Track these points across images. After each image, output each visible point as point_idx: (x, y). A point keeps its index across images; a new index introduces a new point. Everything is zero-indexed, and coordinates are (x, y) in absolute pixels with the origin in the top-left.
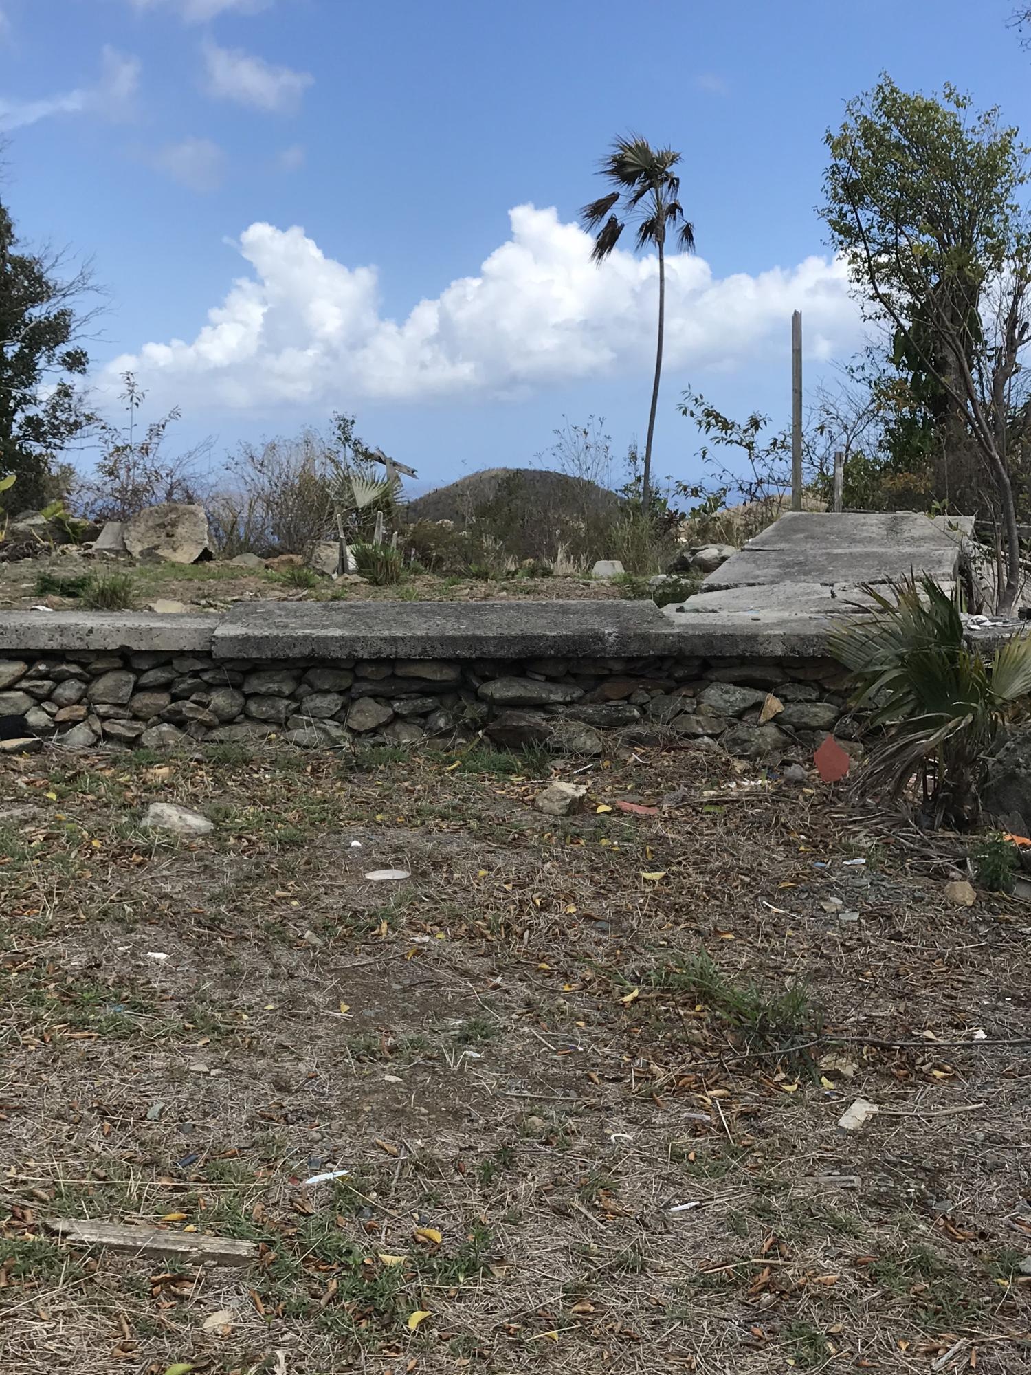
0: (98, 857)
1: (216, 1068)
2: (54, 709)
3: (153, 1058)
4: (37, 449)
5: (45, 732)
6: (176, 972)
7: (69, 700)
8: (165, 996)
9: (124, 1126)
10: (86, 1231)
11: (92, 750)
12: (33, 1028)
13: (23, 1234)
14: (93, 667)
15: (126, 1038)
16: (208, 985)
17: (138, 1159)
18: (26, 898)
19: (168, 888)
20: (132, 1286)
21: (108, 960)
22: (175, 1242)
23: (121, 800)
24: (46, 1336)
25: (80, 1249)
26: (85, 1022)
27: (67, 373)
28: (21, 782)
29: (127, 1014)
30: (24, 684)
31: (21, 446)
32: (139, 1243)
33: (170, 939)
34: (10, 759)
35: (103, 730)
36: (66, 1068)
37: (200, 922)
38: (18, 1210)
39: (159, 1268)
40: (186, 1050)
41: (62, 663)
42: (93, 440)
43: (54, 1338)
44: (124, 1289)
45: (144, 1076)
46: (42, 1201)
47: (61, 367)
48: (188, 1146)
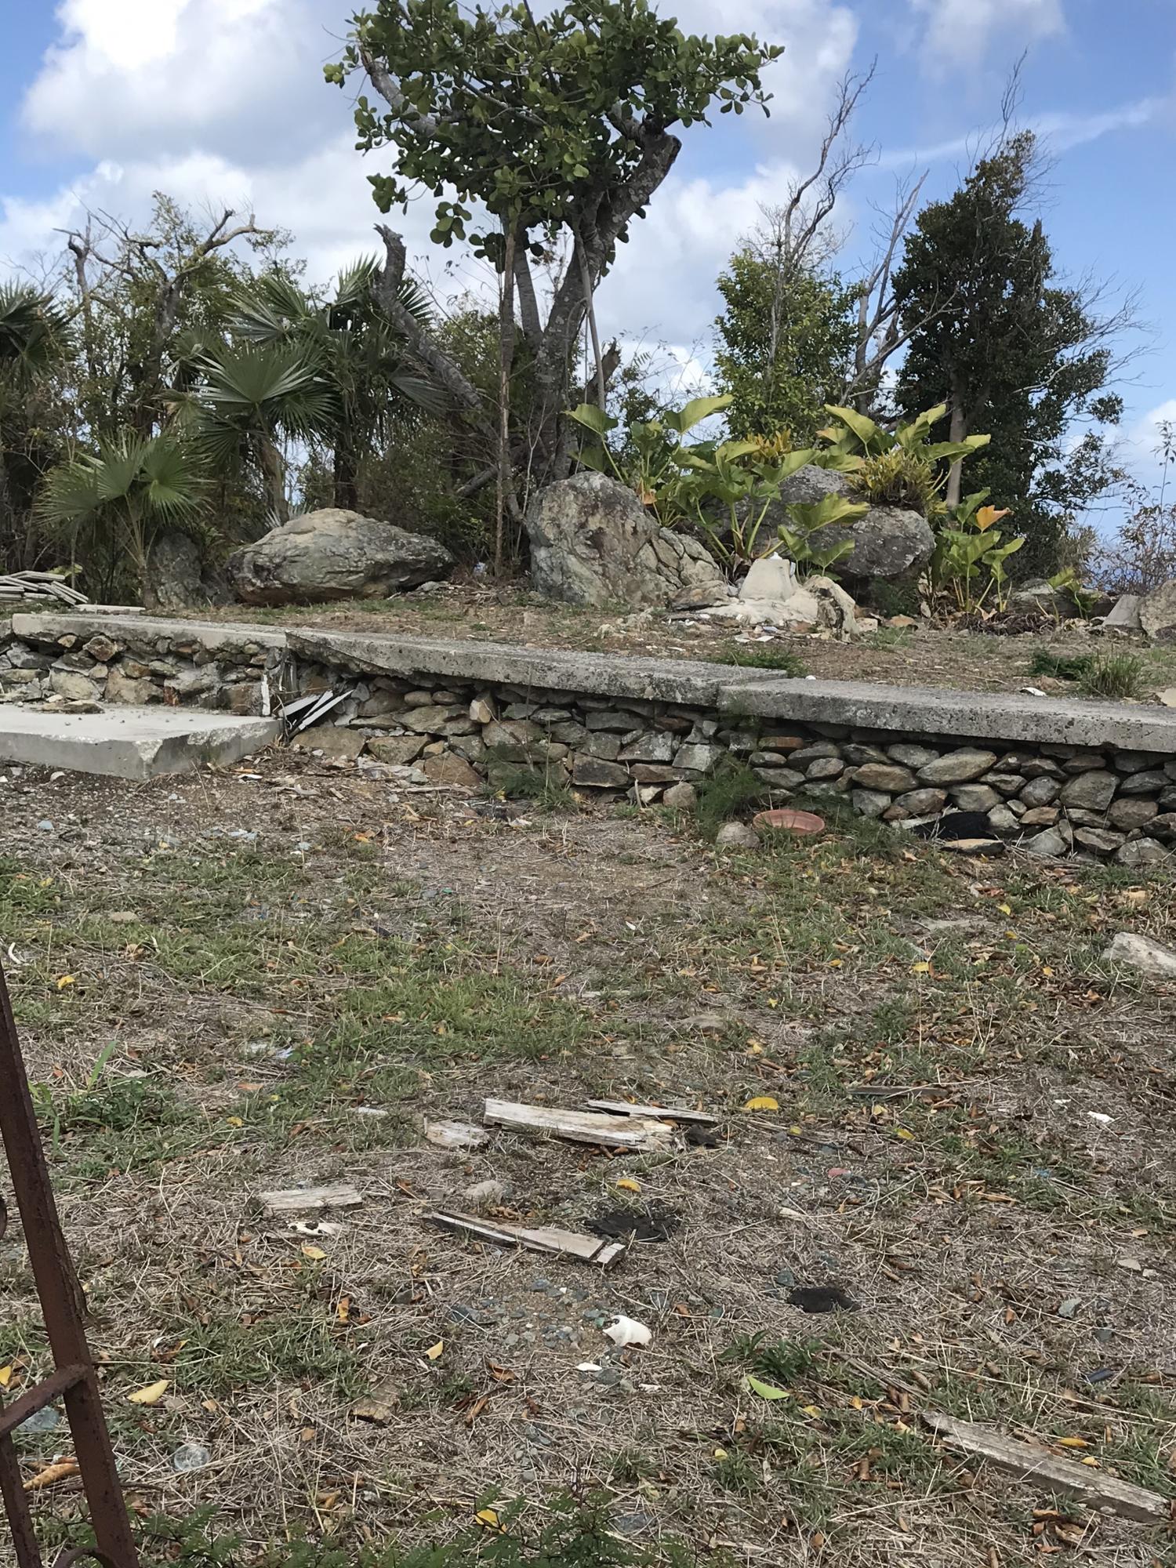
0: (1048, 987)
1: (1150, 1267)
2: (1022, 809)
3: (1076, 1241)
4: (1055, 509)
5: (1009, 834)
6: (1118, 1141)
7: (1039, 800)
8: (1101, 1168)
9: (1030, 1316)
10: (966, 1435)
11: (1057, 861)
12: (943, 1179)
13: (895, 1422)
14: (1070, 764)
15: (1048, 1211)
16: (1155, 1163)
17: (1040, 1361)
18: (960, 1024)
19: (1123, 1038)
20: (1009, 1514)
21: (1041, 1112)
22: (1068, 1474)
23: (1083, 924)
24: (903, 1551)
25: (955, 1456)
26: (1003, 1183)
27: (1097, 422)
28: (974, 889)
29: (1053, 1182)
30: (991, 778)
31: (1037, 506)
32: (1025, 1465)
33: (1117, 1099)
34: (966, 862)
35: (1075, 839)
36: (974, 1233)
37: (1156, 1085)
38: (894, 1391)
39: (1046, 1501)
40: (1116, 1239)
41: (1035, 757)
42: (1117, 501)
43: (912, 1555)
44: (1001, 1515)
45: (1063, 1262)
46: (922, 1386)
47: (1091, 416)
48: (1102, 1357)
